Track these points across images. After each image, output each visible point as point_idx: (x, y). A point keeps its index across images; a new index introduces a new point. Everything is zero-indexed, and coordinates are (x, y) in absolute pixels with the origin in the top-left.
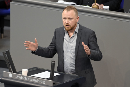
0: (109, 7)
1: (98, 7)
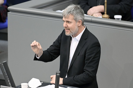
0: (121, 16)
1: (109, 17)
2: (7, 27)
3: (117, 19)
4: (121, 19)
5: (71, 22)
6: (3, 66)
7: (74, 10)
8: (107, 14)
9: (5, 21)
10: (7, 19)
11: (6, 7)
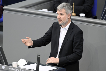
1: (76, 15)
2: (2, 22)
3: (82, 16)
4: (84, 17)
5: (63, 15)
7: (65, 6)
8: (74, 12)
9: (1, 17)
10: (3, 15)
11: (2, 7)
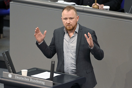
0: (109, 7)
6: (5, 55)
